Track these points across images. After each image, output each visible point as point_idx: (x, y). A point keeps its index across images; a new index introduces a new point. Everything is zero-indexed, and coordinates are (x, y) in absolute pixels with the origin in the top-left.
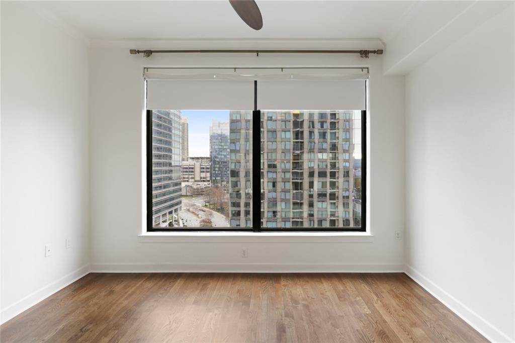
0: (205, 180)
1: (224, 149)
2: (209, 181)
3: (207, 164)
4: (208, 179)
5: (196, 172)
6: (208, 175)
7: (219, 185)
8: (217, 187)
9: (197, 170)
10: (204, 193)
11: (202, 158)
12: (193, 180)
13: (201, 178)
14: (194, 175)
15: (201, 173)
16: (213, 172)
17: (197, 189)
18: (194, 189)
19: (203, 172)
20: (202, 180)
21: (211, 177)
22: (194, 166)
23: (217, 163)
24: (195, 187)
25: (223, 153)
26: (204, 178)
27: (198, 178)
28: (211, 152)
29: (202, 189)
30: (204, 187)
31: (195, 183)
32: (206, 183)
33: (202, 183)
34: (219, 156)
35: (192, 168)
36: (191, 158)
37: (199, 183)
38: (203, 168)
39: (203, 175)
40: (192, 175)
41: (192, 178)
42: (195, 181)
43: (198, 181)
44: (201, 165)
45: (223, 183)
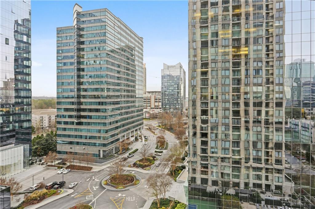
0: (158, 107)
1: (171, 85)
2: (161, 108)
3: (159, 96)
4: (160, 107)
5: (152, 102)
6: (160, 104)
7: (168, 111)
8: (167, 113)
9: (153, 100)
10: (157, 117)
11: (156, 92)
12: (150, 108)
13: (155, 106)
14: (150, 104)
15: (155, 103)
16: (164, 102)
17: (153, 114)
18: (151, 114)
19: (157, 102)
20: (156, 107)
21: (162, 105)
22: (150, 97)
23: (167, 95)
24: (152, 113)
25: (170, 88)
26: (157, 106)
27: (153, 106)
28: (162, 88)
29: (156, 114)
30: (158, 112)
31: (151, 109)
32: (159, 110)
33: (156, 109)
34: (168, 91)
35: (149, 99)
36: (148, 92)
37: (154, 110)
38: (156, 99)
39: (157, 104)
40: (149, 104)
41: (149, 106)
42: (151, 108)
43: (153, 108)
44: (155, 97)
45: (171, 110)
